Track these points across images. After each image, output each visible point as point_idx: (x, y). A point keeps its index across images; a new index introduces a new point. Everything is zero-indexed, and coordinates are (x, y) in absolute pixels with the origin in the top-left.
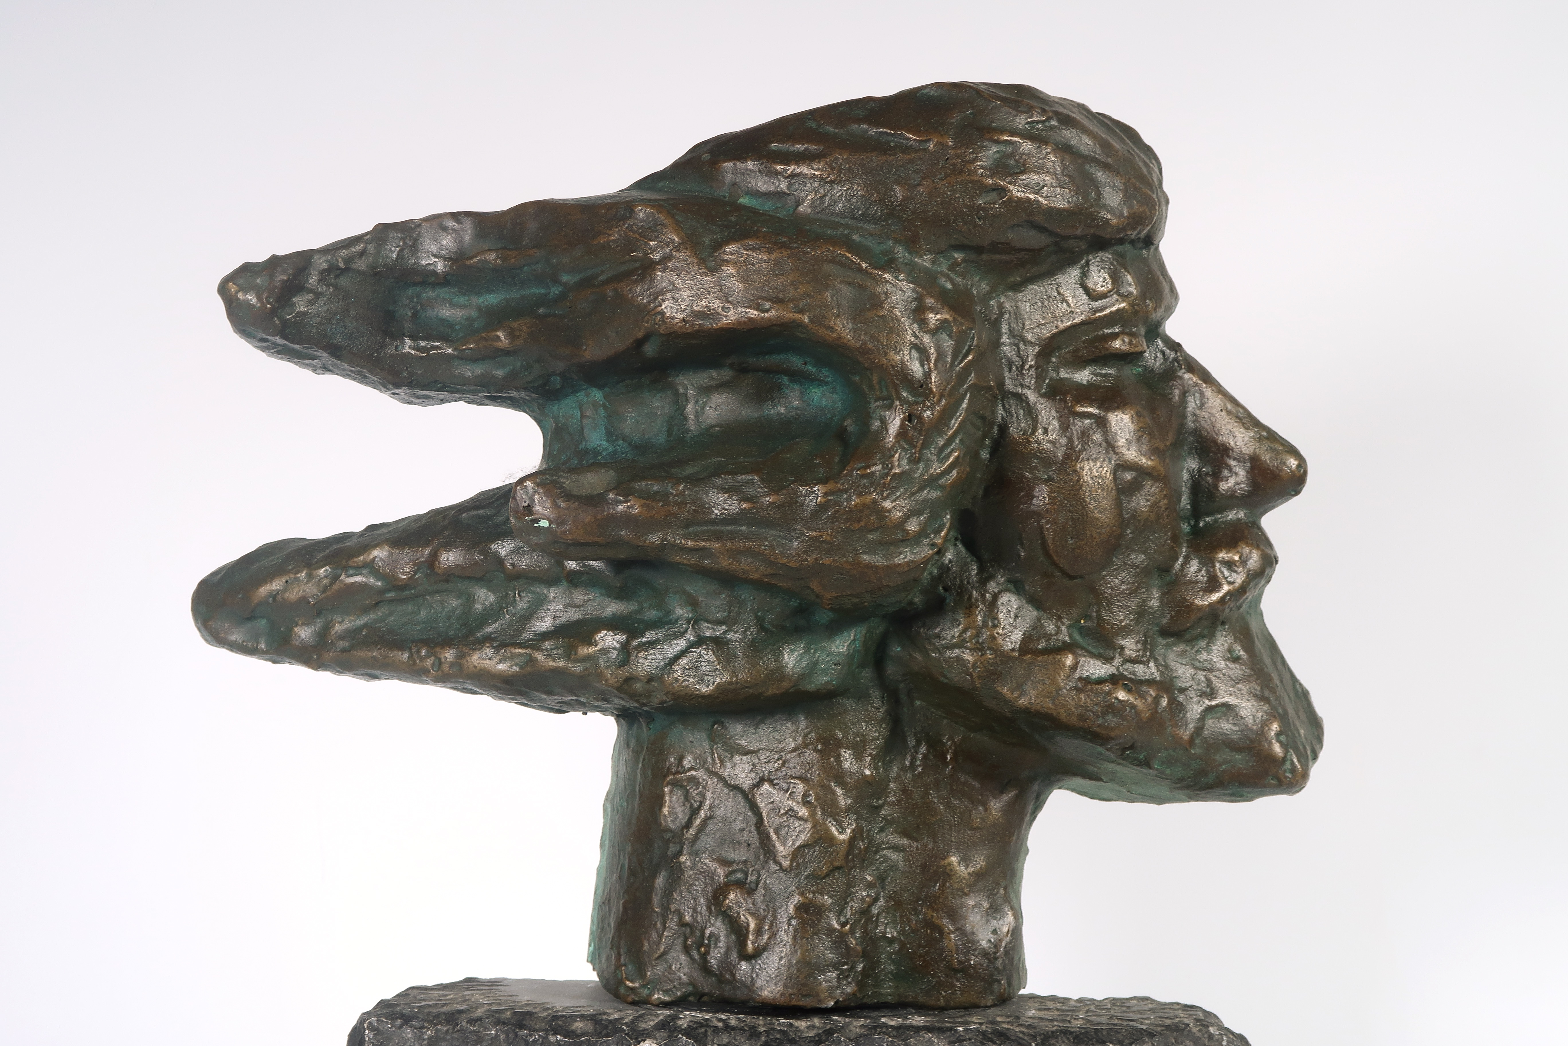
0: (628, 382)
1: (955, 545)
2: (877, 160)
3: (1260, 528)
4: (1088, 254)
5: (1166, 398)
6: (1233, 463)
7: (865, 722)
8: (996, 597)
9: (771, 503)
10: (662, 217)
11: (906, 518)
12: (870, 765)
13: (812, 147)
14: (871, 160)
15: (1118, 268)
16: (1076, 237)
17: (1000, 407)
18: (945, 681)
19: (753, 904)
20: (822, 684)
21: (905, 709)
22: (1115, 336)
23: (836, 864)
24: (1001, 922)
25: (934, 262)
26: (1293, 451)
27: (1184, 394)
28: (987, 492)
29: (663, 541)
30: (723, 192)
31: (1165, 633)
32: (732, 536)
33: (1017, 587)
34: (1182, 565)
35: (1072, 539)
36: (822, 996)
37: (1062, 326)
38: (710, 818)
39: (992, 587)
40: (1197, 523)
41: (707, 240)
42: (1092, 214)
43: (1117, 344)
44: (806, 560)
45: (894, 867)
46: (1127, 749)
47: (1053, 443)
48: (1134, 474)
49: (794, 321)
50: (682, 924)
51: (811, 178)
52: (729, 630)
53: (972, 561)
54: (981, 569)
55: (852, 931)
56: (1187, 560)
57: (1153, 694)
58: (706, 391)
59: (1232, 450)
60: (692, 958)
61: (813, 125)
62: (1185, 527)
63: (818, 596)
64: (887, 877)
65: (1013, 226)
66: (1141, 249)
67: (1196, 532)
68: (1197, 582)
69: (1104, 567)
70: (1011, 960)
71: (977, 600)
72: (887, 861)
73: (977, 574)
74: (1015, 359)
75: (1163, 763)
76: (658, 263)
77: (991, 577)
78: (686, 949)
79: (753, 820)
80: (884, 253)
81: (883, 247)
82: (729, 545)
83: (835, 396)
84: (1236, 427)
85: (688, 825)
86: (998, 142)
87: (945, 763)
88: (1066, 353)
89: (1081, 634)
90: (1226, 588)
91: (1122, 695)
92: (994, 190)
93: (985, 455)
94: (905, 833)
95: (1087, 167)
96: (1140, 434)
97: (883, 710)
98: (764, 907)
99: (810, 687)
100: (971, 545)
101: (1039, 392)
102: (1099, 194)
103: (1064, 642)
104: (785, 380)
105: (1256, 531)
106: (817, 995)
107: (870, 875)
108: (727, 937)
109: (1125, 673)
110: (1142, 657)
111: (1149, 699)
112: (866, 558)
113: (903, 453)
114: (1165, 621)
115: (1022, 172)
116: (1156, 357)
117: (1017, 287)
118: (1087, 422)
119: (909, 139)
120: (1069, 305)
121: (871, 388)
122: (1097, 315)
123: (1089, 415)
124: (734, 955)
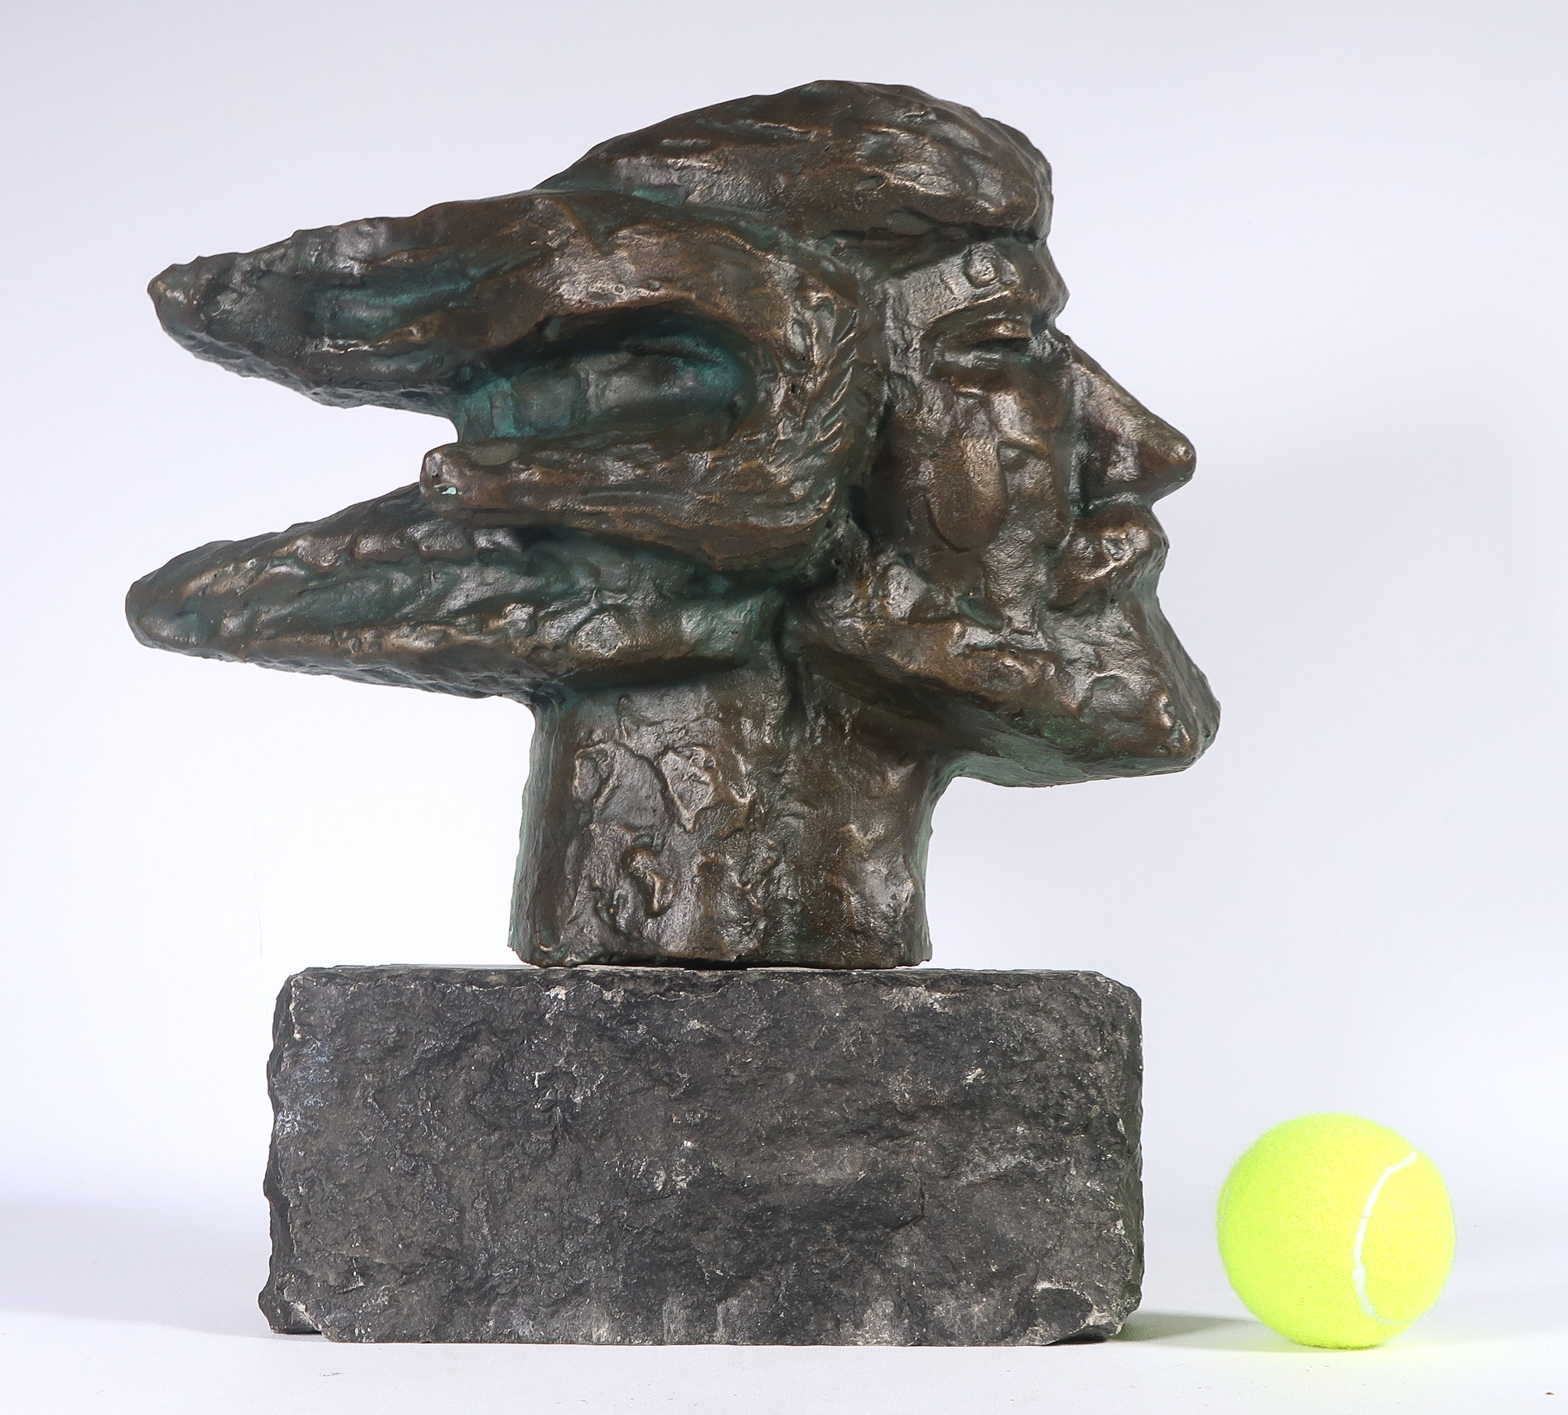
0: (533, 369)
1: (847, 522)
2: (761, 151)
3: (1150, 512)
4: (971, 243)
5: (1054, 386)
6: (1121, 449)
7: (764, 692)
8: (886, 569)
9: (663, 469)
10: (560, 207)
11: (792, 482)
12: (769, 734)
13: (701, 142)
14: (756, 151)
15: (1001, 258)
16: (954, 225)
17: (886, 388)
18: (839, 650)
19: (659, 865)
20: (720, 651)
21: (804, 684)
22: (998, 322)
23: (738, 825)
24: (900, 888)
25: (817, 247)
26: (1182, 439)
27: (1072, 383)
28: (875, 469)
29: (562, 507)
30: (618, 187)
31: (1053, 607)
32: (627, 501)
33: (907, 560)
34: (1069, 543)
35: (957, 511)
36: (725, 951)
37: (945, 312)
38: (617, 787)
39: (883, 560)
40: (1087, 506)
41: (602, 228)
42: (970, 201)
43: (1000, 329)
44: (697, 522)
45: (795, 833)
46: (1016, 715)
47: (938, 422)
48: (1017, 451)
49: (682, 298)
50: (592, 888)
51: (699, 169)
52: (630, 598)
53: (863, 536)
54: (872, 544)
55: (754, 891)
56: (1074, 538)
57: (1041, 662)
58: (607, 374)
59: (1120, 436)
60: (601, 920)
61: (702, 122)
62: (1075, 510)
63: (709, 558)
64: (788, 843)
65: (892, 212)
66: (1026, 243)
67: (1085, 513)
68: (1083, 558)
69: (989, 542)
70: (912, 927)
71: (867, 573)
72: (787, 827)
73: (868, 549)
74: (901, 342)
75: (1052, 732)
76: (556, 250)
77: (882, 551)
78: (596, 912)
79: (658, 786)
80: (769, 238)
81: (768, 232)
82: (624, 509)
83: (727, 376)
84: (1124, 415)
85: (597, 795)
86: (876, 133)
87: (844, 736)
88: (951, 338)
89: (970, 606)
90: (1112, 564)
91: (1009, 662)
92: (873, 177)
93: (872, 433)
94: (805, 801)
95: (965, 159)
96: (1023, 414)
97: (781, 682)
98: (669, 867)
99: (708, 653)
100: (862, 521)
101: (924, 373)
102: (977, 184)
103: (953, 613)
104: (680, 362)
105: (1145, 514)
106: (720, 948)
107: (771, 839)
108: (635, 897)
109: (1013, 643)
110: (1030, 628)
111: (1036, 667)
112: (752, 520)
113: (788, 422)
114: (1052, 595)
115: (900, 161)
116: (1044, 348)
117: (900, 274)
118: (971, 401)
119: (791, 131)
120: (952, 292)
121: (757, 361)
122: (980, 302)
123: (972, 396)
124: (641, 913)
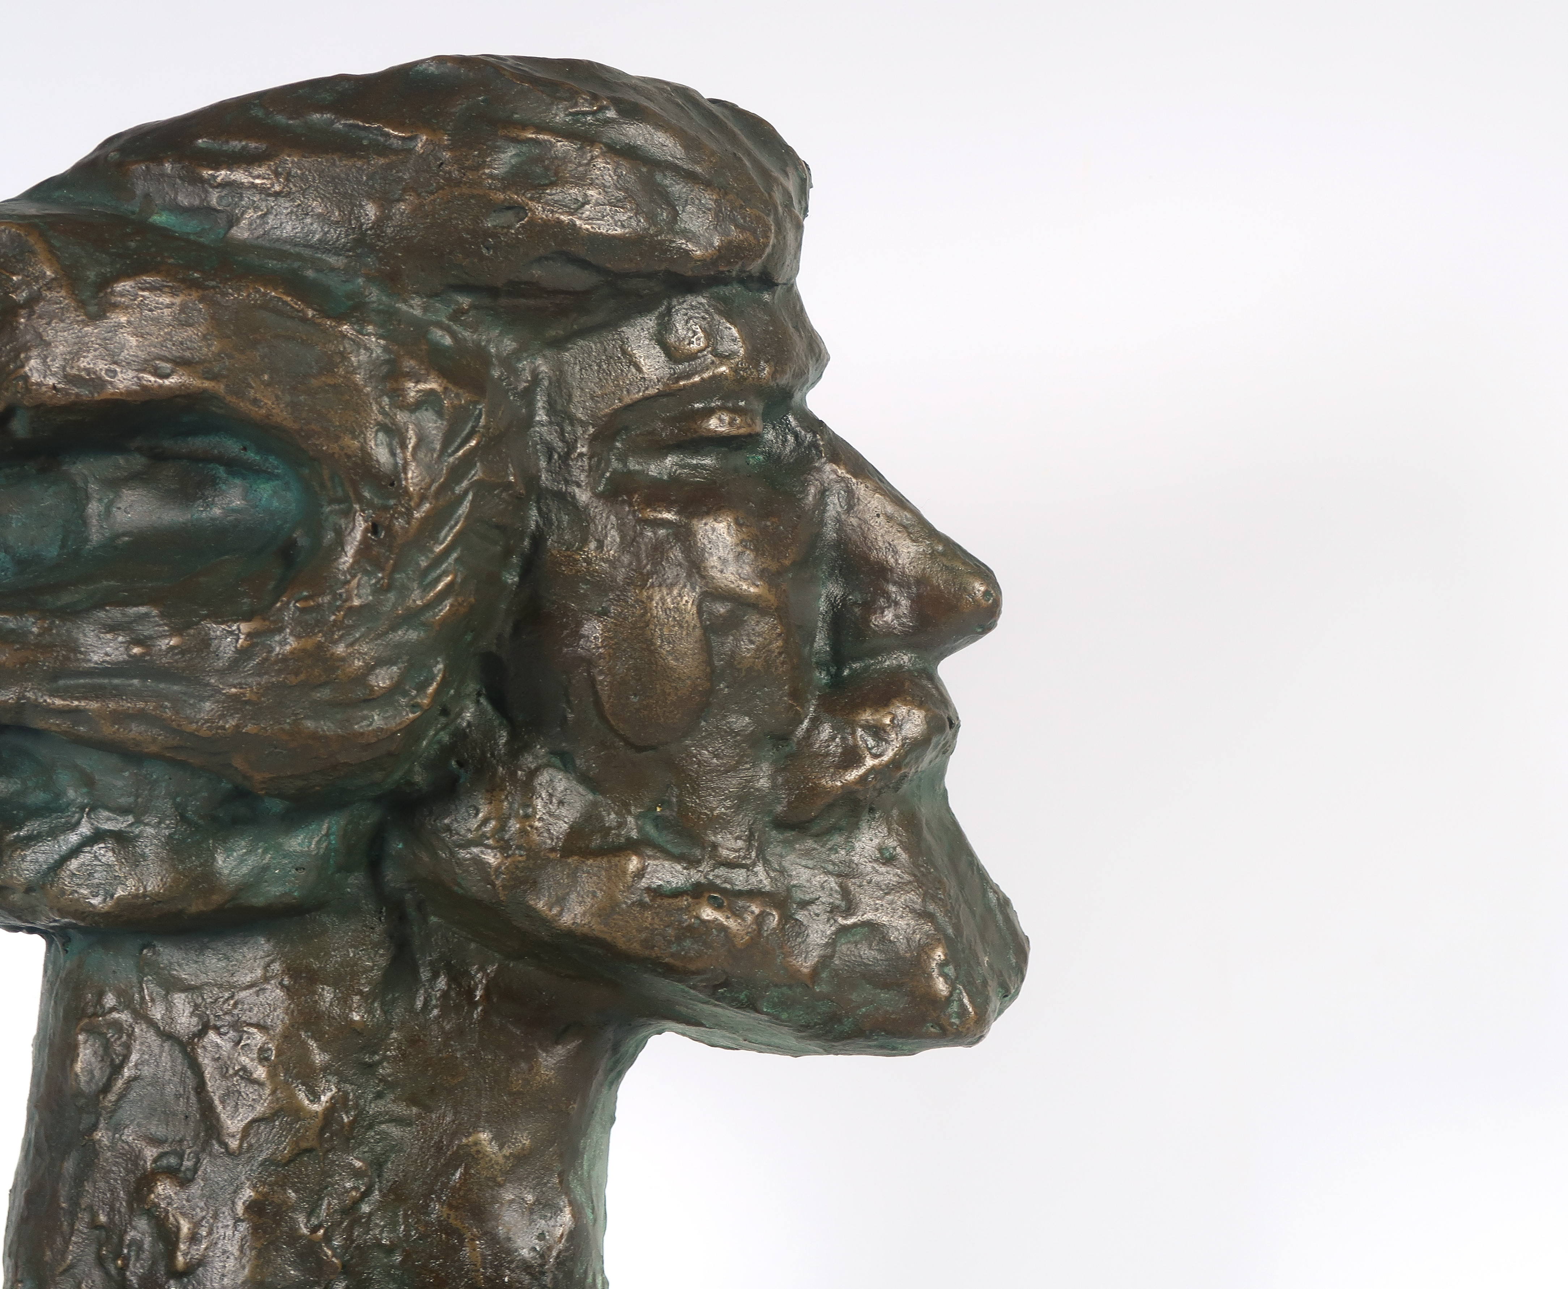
1: (478, 702)
2: (341, 165)
3: (932, 678)
4: (670, 298)
5: (793, 499)
6: (893, 589)
7: (351, 947)
8: (532, 774)
9: (172, 648)
10: (31, 240)
11: (370, 669)
12: (359, 1007)
13: (253, 145)
14: (334, 164)
15: (717, 317)
16: (638, 275)
17: (534, 512)
18: (461, 891)
19: (188, 1200)
20: (275, 896)
21: (415, 929)
22: (709, 412)
23: (304, 1145)
24: (552, 1223)
25: (425, 309)
26: (982, 571)
27: (823, 493)
28: (517, 629)
29: (19, 699)
30: (133, 207)
31: (781, 824)
32: (118, 693)
33: (566, 762)
34: (808, 730)
35: (635, 695)
37: (627, 400)
38: (135, 1078)
39: (529, 761)
40: (840, 670)
41: (91, 275)
42: (662, 243)
43: (713, 423)
44: (223, 728)
45: (396, 1147)
46: (721, 986)
47: (612, 563)
48: (729, 605)
49: (205, 391)
50: (94, 1225)
51: (249, 188)
52: (138, 822)
53: (501, 724)
54: (514, 736)
55: (328, 1238)
56: (816, 723)
57: (757, 911)
58: (114, 484)
59: (892, 570)
60: (107, 1273)
61: (260, 113)
62: (822, 677)
63: (245, 777)
64: (386, 1162)
65: (540, 260)
66: (760, 290)
67: (837, 683)
68: (827, 754)
69: (686, 735)
70: (569, 1275)
71: (503, 780)
72: (386, 1139)
73: (505, 744)
74: (559, 444)
75: (774, 1006)
76: (22, 307)
77: (527, 747)
78: (100, 1261)
79: (191, 1083)
80: (349, 296)
81: (349, 287)
82: (112, 705)
83: (289, 494)
84: (899, 538)
85: (106, 1089)
86: (517, 141)
87: (474, 1005)
88: (637, 435)
89: (656, 826)
90: (870, 762)
91: (708, 913)
92: (509, 208)
93: (512, 578)
94: (413, 1100)
95: (659, 177)
96: (740, 549)
97: (379, 929)
98: (202, 1204)
99: (258, 901)
100: (499, 701)
101: (593, 489)
102: (675, 215)
103: (629, 839)
104: (221, 471)
105: (925, 682)
107: (357, 1158)
108: (153, 1244)
109: (718, 882)
110: (745, 858)
111: (749, 918)
112: (310, 724)
113: (365, 578)
114: (779, 809)
115: (552, 184)
116: (785, 441)
117: (559, 344)
118: (662, 532)
119: (388, 135)
120: (639, 370)
121: (323, 485)
122: (681, 383)
123: (665, 523)
124: (162, 1269)
